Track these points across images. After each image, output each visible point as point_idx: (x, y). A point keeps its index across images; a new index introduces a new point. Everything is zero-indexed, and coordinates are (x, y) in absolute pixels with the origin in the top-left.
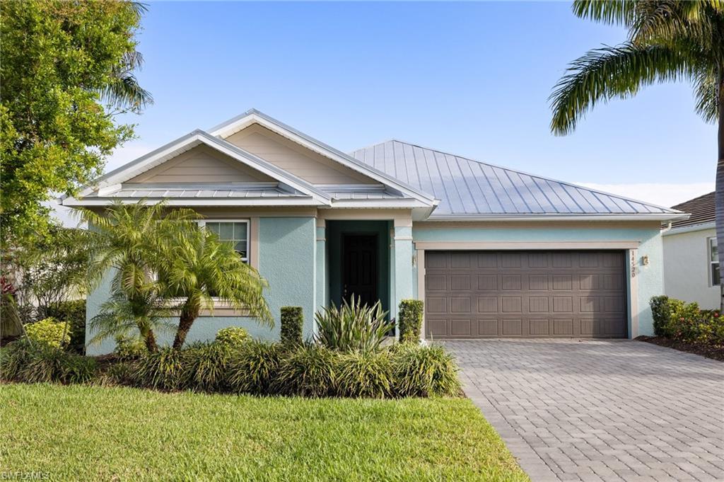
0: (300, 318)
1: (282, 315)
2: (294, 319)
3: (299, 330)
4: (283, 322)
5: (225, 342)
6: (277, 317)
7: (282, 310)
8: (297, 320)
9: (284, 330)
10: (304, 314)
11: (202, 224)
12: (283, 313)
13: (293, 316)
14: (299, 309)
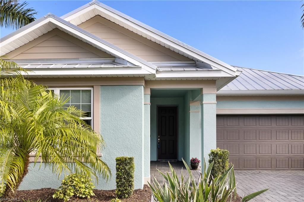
0: (132, 167)
1: (117, 164)
2: (127, 168)
3: (131, 177)
4: (118, 169)
5: (70, 187)
6: (113, 166)
7: (117, 160)
8: (129, 168)
9: (118, 177)
10: (135, 163)
11: (57, 91)
12: (118, 162)
13: (126, 165)
14: (131, 159)
